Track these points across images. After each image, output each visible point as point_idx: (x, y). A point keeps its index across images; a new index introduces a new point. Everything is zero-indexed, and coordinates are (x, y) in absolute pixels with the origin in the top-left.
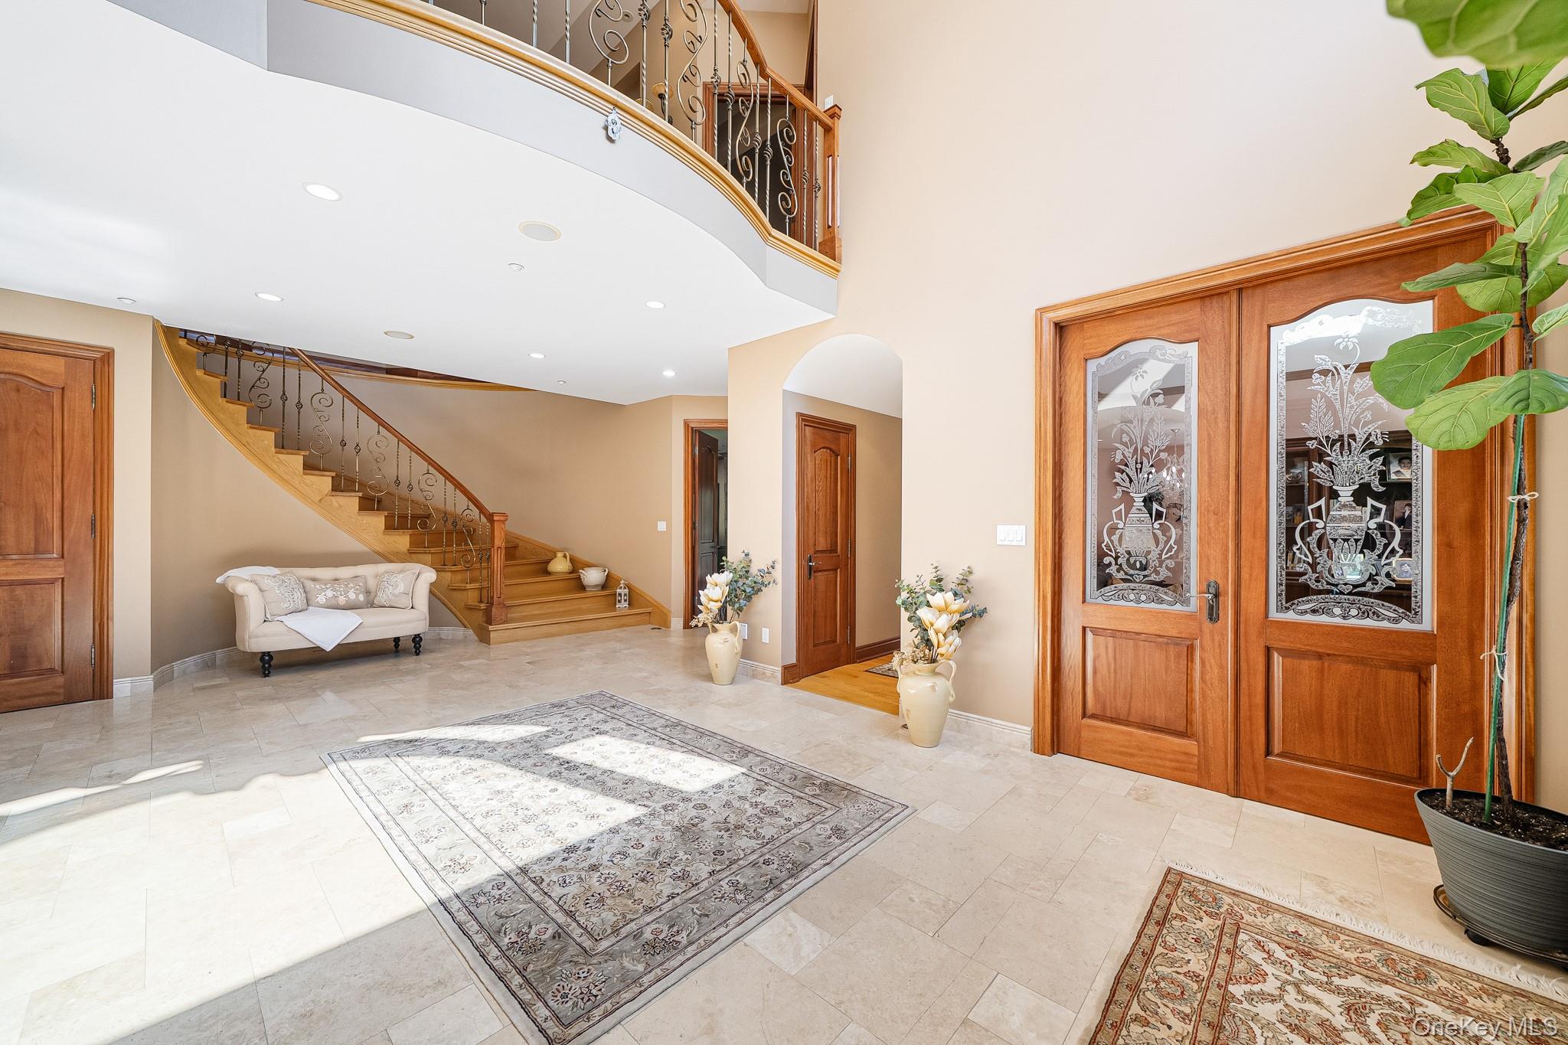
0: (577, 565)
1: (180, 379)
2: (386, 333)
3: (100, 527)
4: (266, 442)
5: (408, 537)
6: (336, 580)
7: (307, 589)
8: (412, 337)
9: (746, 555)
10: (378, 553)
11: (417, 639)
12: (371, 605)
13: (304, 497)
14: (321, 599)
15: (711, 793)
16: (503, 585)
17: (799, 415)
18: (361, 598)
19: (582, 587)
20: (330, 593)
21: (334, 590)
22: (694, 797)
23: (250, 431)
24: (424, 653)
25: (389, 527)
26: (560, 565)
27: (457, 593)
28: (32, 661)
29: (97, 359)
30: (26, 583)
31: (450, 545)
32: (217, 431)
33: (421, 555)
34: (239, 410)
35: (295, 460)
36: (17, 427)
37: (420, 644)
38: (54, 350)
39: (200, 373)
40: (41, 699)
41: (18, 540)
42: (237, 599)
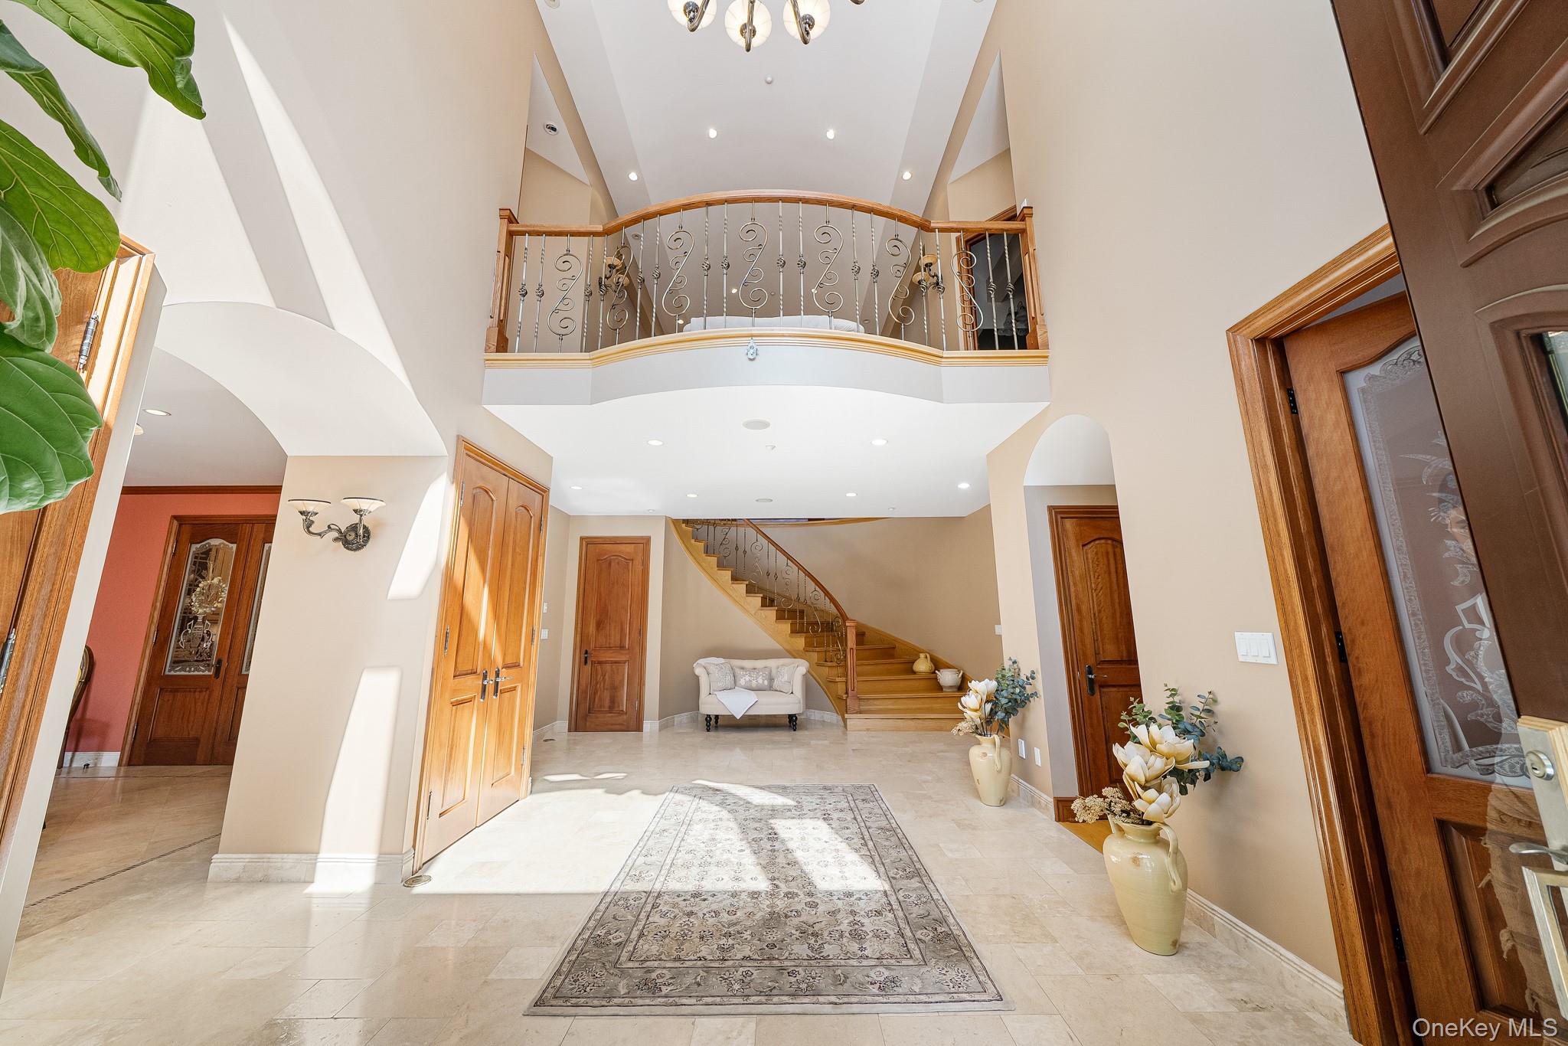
0: (937, 665)
1: (682, 546)
2: (757, 501)
3: (642, 632)
4: (727, 578)
5: (804, 639)
6: (755, 669)
7: (736, 674)
8: (771, 501)
9: (1013, 663)
10: (787, 651)
11: (793, 717)
12: (770, 688)
13: (746, 611)
14: (742, 683)
15: (835, 898)
16: (855, 681)
17: (1050, 508)
18: (766, 682)
19: (940, 688)
20: (747, 678)
21: (750, 676)
22: (819, 895)
23: (719, 572)
24: (801, 729)
25: (794, 631)
26: (922, 666)
27: (832, 685)
28: (616, 705)
29: (645, 543)
30: (616, 662)
31: (828, 646)
32: (702, 575)
33: (811, 653)
34: (713, 560)
35: (742, 587)
36: (617, 582)
37: (792, 722)
38: (630, 541)
39: (693, 541)
40: (618, 727)
41: (615, 639)
42: (697, 678)
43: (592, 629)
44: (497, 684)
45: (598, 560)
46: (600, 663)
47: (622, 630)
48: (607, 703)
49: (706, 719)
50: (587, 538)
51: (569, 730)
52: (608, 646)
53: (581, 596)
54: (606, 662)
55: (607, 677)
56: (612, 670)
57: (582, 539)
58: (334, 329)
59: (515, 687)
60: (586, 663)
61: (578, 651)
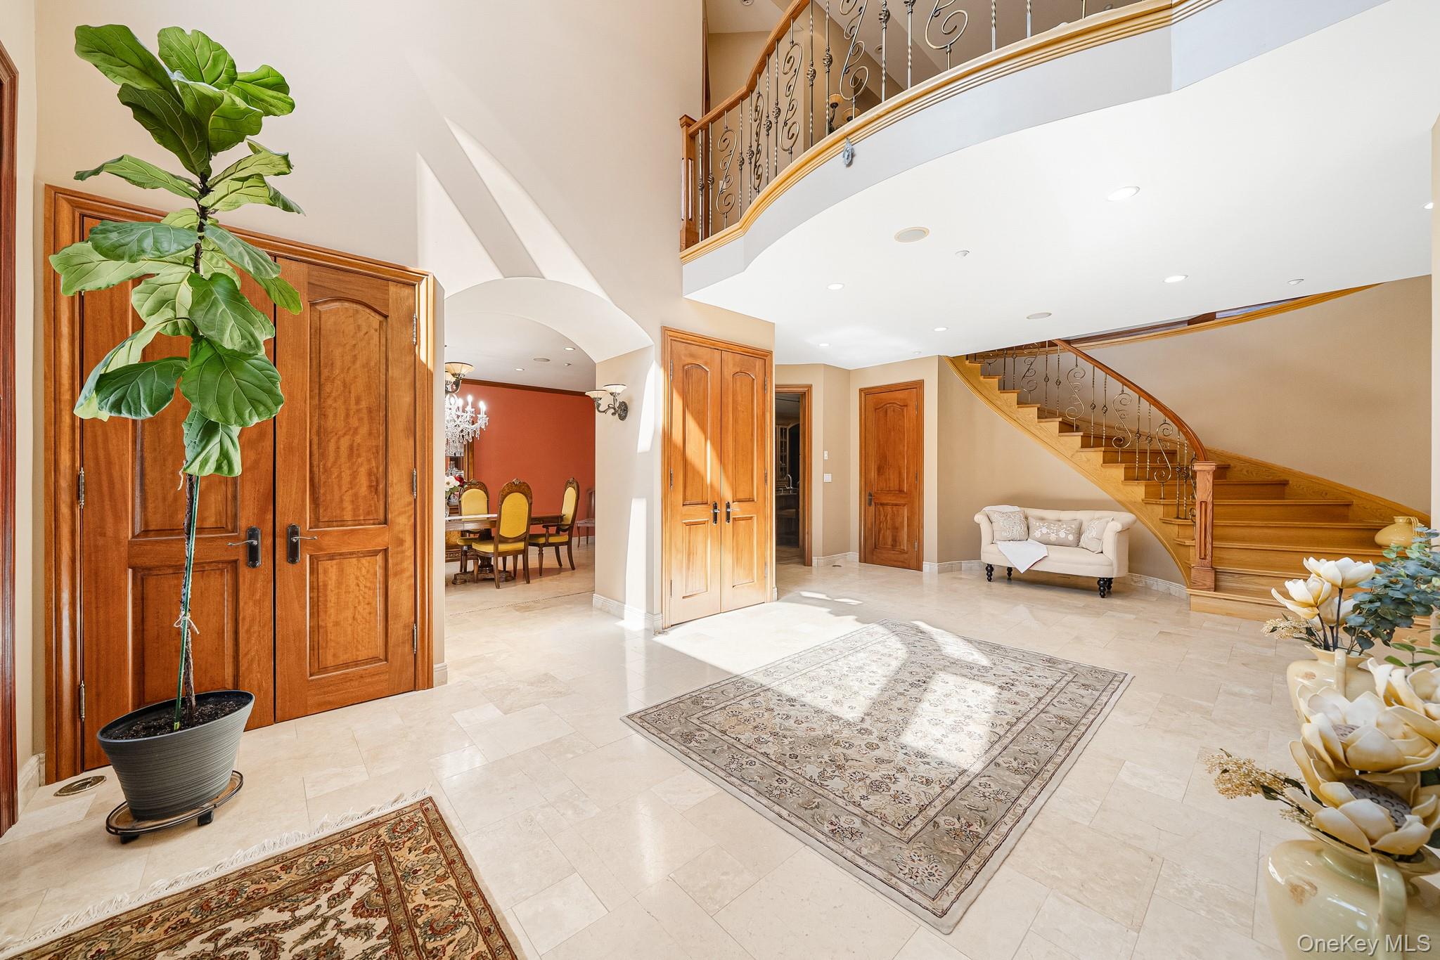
3: (918, 477)
4: (1031, 415)
5: (1145, 488)
6: (1060, 521)
7: (1031, 525)
10: (1119, 502)
11: (1108, 582)
12: (1077, 545)
13: (1056, 452)
14: (1037, 534)
18: (1071, 537)
20: (1045, 530)
21: (1051, 528)
23: (1020, 409)
24: (1125, 596)
25: (1128, 478)
26: (1398, 536)
27: (1182, 550)
28: (898, 544)
29: (918, 386)
30: (896, 505)
31: (1181, 497)
32: (996, 413)
33: (1155, 507)
34: (1013, 397)
35: (1054, 425)
36: (894, 428)
37: (1105, 587)
38: (903, 388)
39: (982, 378)
40: (900, 564)
41: (894, 484)
42: (978, 526)
43: (873, 474)
44: (728, 514)
45: (876, 409)
46: (882, 504)
47: (900, 473)
48: (890, 541)
49: (987, 568)
50: (866, 389)
51: (860, 561)
52: (888, 489)
53: (863, 445)
54: (887, 504)
55: (888, 518)
56: (893, 512)
57: (861, 390)
58: (544, 278)
59: (752, 517)
60: (870, 504)
61: (863, 493)
